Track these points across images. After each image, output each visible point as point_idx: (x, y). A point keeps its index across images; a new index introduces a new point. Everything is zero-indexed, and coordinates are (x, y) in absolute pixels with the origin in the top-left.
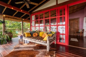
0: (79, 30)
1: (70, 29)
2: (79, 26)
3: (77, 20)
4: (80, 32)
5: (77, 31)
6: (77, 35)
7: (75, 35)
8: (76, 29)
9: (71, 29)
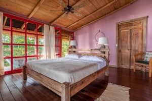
0: (145, 54)
1: (120, 51)
2: (145, 42)
3: (140, 26)
4: (148, 60)
5: (139, 57)
6: (139, 68)
7: (132, 67)
8: (137, 51)
9: (122, 51)
